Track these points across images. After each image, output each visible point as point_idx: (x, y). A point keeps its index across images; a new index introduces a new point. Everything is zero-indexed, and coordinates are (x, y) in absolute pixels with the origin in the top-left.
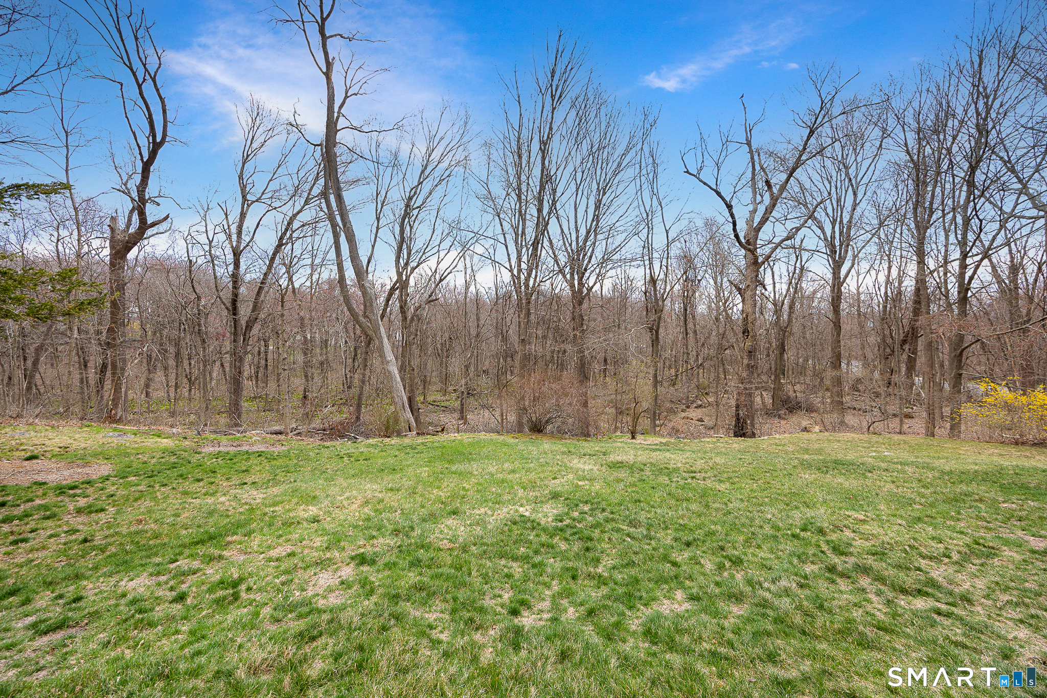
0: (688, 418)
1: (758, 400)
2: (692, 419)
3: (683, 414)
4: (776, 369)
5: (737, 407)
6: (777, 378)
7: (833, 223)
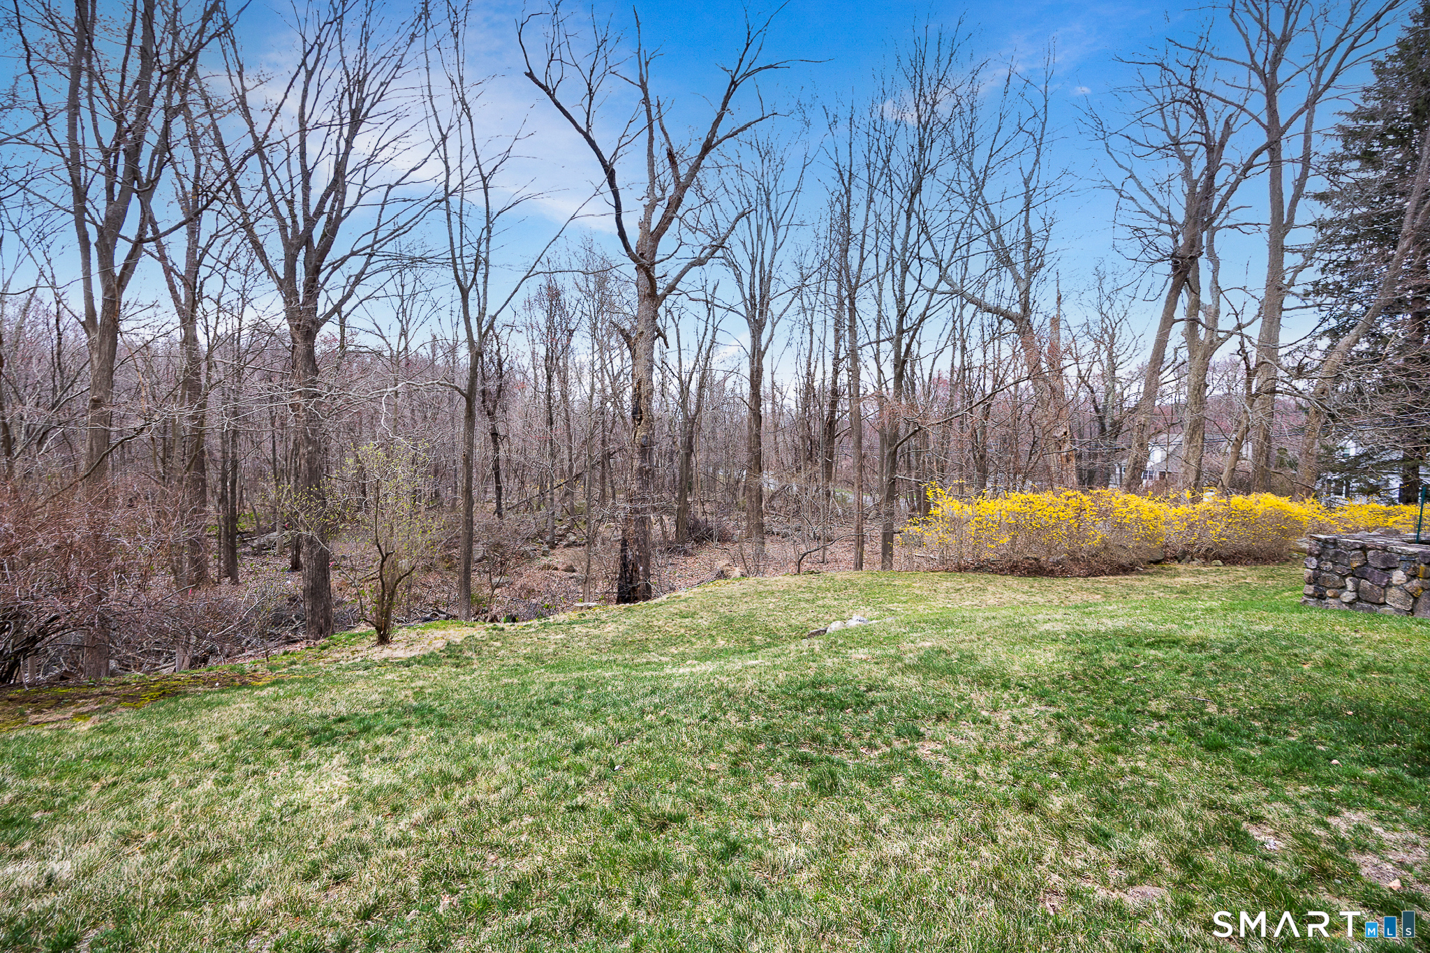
0: (549, 567)
1: (657, 528)
2: (556, 569)
3: (545, 561)
4: (681, 480)
5: (624, 543)
6: (683, 497)
7: (753, 262)
